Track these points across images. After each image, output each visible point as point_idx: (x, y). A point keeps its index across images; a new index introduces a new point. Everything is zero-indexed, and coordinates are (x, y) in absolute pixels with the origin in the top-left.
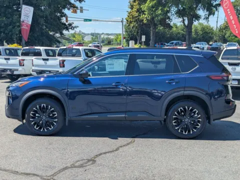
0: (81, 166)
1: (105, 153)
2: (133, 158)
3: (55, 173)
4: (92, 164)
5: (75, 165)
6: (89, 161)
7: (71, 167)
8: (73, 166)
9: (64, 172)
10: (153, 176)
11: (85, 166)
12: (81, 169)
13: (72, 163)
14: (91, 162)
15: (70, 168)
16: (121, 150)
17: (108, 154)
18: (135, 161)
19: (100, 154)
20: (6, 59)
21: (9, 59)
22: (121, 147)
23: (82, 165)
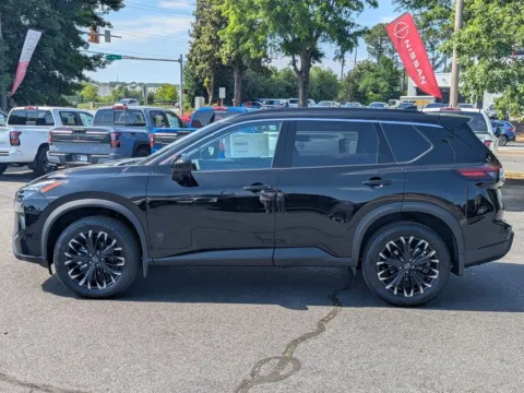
0: (275, 377)
1: (303, 339)
4: (296, 369)
5: (261, 374)
6: (283, 361)
11: (286, 377)
12: (281, 385)
13: (249, 371)
14: (290, 365)
17: (311, 342)
19: (295, 342)
23: (273, 373)
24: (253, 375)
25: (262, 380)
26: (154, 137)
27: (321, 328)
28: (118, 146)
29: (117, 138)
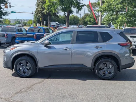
0: (25, 91)
1: (37, 84)
2: (52, 85)
3: (11, 96)
9: (16, 95)
10: (65, 93)
11: (28, 91)
12: (26, 93)
14: (30, 89)
17: (38, 84)
19: (34, 84)
24: (20, 91)
25: (22, 92)
26: (17, 35)
27: (43, 81)
28: (7, 37)
29: (7, 35)
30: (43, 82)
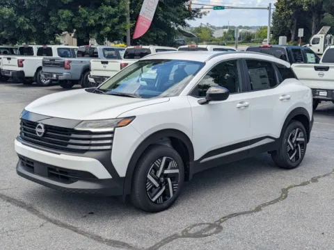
0: (198, 235)
1: (238, 214)
2: (284, 227)
4: (216, 232)
5: (189, 232)
6: (211, 226)
7: (183, 236)
8: (186, 234)
9: (170, 244)
11: (205, 236)
12: (198, 241)
14: (215, 229)
15: (180, 237)
16: (264, 210)
17: (242, 217)
18: (288, 232)
19: (230, 216)
20: (103, 62)
21: (107, 63)
22: (264, 205)
23: (199, 232)
24: (184, 231)
25: (189, 236)
30: (259, 213)
